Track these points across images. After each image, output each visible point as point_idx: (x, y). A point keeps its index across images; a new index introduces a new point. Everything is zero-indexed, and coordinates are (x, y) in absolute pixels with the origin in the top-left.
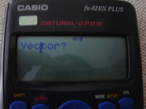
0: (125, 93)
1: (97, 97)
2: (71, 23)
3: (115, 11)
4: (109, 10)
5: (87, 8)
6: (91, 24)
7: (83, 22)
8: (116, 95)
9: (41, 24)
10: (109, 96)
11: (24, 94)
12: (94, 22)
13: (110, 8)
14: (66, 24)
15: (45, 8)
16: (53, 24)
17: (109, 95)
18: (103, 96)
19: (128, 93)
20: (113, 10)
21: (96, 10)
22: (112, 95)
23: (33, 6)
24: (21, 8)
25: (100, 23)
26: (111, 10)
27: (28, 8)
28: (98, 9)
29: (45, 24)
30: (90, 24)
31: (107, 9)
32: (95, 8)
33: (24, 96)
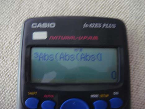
1: (92, 96)
3: (109, 27)
5: (86, 25)
8: (107, 96)
9: (50, 39)
10: (102, 96)
11: (36, 93)
15: (52, 25)
16: (59, 39)
18: (97, 96)
19: (118, 94)
20: (107, 27)
21: (93, 27)
22: (104, 95)
23: (43, 24)
24: (34, 25)
25: (96, 38)
26: (105, 26)
27: (40, 25)
29: (52, 39)
31: (102, 25)
33: (36, 94)
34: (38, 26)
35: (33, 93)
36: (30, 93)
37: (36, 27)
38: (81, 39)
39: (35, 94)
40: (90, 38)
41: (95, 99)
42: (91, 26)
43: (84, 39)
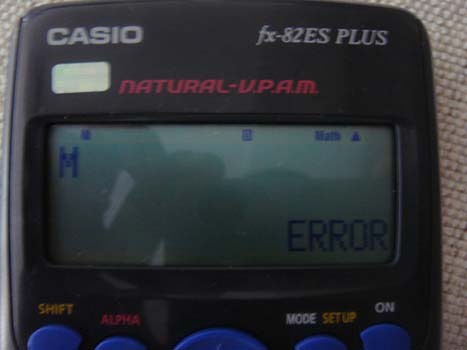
0: (380, 307)
1: (292, 319)
2: (213, 85)
3: (358, 43)
4: (338, 42)
5: (267, 35)
6: (280, 88)
7: (253, 82)
8: (352, 316)
10: (329, 318)
11: (70, 306)
12: (290, 82)
13: (344, 33)
14: (198, 88)
16: (158, 89)
17: (331, 314)
18: (310, 318)
19: (392, 309)
20: (351, 42)
21: (296, 40)
22: (338, 314)
23: (94, 32)
26: (345, 40)
28: (303, 37)
29: (131, 90)
30: (274, 88)
31: (333, 35)
32: (294, 34)
33: (69, 312)
34: (74, 40)
35: (58, 309)
36: (45, 309)
37: (63, 42)
38: (248, 90)
39: (66, 311)
40: (286, 86)
41: (304, 331)
42: (289, 36)
43: (260, 89)
